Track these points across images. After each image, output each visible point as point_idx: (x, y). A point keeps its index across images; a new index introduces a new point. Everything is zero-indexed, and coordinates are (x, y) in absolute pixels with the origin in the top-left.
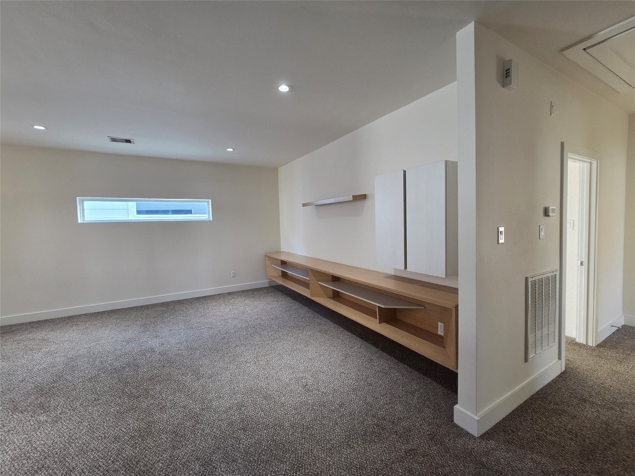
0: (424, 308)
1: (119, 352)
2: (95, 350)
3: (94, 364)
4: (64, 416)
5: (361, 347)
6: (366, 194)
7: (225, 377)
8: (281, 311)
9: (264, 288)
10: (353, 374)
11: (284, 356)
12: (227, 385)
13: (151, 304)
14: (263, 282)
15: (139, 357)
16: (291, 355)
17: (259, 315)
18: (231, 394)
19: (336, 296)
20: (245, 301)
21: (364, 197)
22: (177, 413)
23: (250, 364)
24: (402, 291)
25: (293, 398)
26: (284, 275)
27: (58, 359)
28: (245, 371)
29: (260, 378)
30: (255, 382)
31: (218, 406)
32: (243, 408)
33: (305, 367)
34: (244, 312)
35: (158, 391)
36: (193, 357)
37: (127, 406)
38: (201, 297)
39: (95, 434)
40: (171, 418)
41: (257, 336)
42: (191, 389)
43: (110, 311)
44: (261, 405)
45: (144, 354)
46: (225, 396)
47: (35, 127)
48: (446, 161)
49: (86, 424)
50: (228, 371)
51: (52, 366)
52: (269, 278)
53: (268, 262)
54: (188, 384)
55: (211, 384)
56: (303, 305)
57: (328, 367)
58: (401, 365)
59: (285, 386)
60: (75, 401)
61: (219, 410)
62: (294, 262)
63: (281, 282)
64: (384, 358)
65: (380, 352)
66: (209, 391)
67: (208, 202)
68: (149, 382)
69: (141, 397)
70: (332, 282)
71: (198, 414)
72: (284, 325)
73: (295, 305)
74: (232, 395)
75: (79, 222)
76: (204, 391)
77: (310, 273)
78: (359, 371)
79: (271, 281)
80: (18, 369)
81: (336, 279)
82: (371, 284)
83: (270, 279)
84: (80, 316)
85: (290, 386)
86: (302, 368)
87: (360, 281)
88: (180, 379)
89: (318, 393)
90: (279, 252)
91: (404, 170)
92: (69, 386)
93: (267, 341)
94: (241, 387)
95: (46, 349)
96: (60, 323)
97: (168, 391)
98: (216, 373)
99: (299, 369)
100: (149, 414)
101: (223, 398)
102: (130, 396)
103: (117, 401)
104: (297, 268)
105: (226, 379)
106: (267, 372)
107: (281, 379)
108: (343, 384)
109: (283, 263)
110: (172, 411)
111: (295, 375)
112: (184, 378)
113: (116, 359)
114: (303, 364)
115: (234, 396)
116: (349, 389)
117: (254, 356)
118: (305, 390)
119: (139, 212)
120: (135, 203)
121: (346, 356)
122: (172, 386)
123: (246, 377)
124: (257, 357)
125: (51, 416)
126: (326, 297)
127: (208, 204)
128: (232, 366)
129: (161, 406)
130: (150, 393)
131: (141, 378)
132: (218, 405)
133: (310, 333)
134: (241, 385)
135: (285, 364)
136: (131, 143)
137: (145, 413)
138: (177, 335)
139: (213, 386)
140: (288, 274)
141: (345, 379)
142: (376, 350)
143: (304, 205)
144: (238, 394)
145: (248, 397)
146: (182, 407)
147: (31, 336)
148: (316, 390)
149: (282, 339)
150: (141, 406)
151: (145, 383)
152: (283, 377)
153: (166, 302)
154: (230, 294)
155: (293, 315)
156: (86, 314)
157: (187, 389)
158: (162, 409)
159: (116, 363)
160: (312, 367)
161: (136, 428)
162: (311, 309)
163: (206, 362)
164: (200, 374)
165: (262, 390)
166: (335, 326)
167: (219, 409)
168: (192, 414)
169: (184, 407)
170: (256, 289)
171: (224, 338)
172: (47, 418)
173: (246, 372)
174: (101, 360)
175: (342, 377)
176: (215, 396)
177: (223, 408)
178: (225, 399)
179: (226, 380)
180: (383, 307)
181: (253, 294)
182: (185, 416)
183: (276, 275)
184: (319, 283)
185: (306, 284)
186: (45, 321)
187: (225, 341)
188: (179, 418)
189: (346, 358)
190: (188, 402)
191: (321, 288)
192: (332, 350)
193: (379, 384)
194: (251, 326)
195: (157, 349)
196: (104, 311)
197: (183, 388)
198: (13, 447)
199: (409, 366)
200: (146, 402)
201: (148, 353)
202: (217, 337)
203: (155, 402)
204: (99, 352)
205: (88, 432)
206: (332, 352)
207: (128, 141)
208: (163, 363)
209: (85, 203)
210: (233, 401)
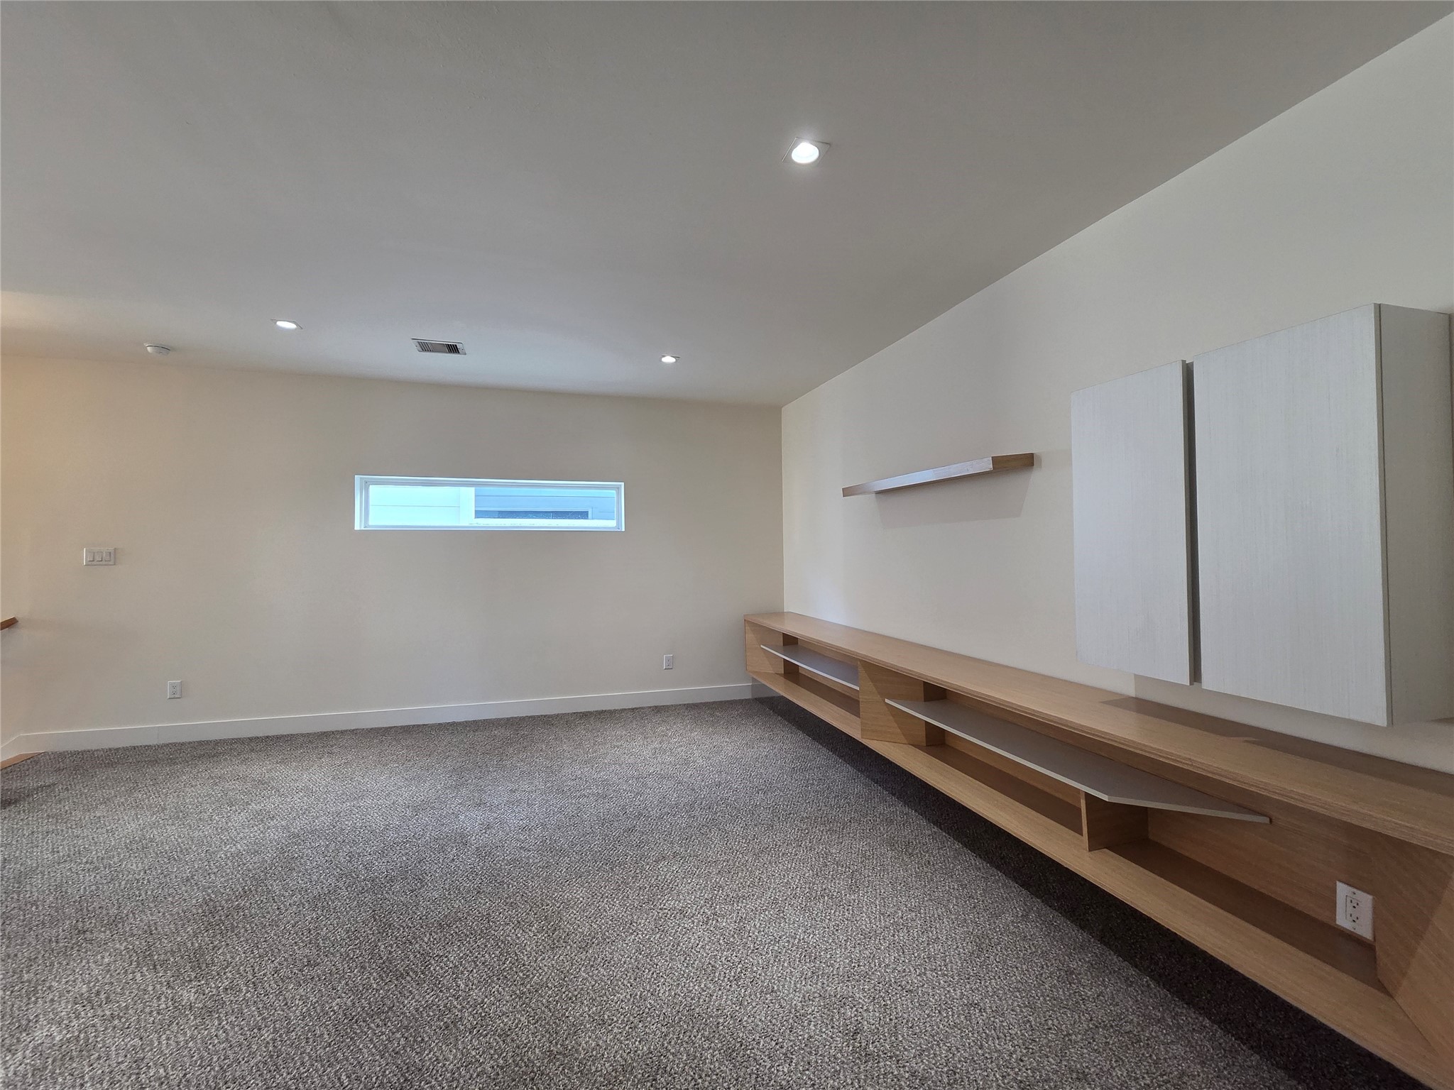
0: (1266, 820)
1: (391, 835)
2: (347, 823)
3: (334, 857)
4: (232, 998)
5: (1025, 916)
6: (1032, 454)
7: (622, 953)
8: (781, 768)
9: (741, 702)
10: (1011, 1017)
11: (789, 911)
12: (626, 982)
13: (484, 720)
14: (737, 687)
15: (431, 856)
16: (809, 910)
17: (724, 775)
18: (631, 1018)
19: (936, 743)
20: (691, 731)
21: (1027, 462)
22: (484, 1052)
23: (693, 922)
24: (1192, 758)
25: (814, 1073)
26: (791, 673)
27: (271, 834)
28: (678, 945)
29: (717, 974)
30: (702, 986)
31: (594, 1053)
32: (663, 1080)
33: (851, 961)
34: (686, 762)
35: (451, 965)
36: (551, 874)
37: (370, 998)
38: (591, 713)
39: (278, 1076)
40: (466, 1066)
41: (714, 834)
42: (531, 976)
43: (402, 727)
44: (714, 1077)
45: (442, 849)
46: (615, 1019)
47: (280, 324)
48: (1379, 308)
49: (268, 1036)
50: (632, 934)
51: (252, 851)
52: (753, 678)
53: (750, 636)
54: (525, 959)
55: (583, 969)
56: (841, 757)
57: (925, 974)
58: (1188, 1016)
59: (791, 1021)
60: (267, 958)
61: (593, 1069)
62: (819, 642)
63: (781, 689)
64: (1115, 972)
65: (1098, 948)
66: (576, 993)
67: (618, 488)
68: (437, 934)
69: (408, 978)
70: (925, 701)
71: (535, 1069)
72: (788, 812)
73: (820, 756)
74: (636, 1021)
75: (356, 529)
76: (563, 990)
77: (862, 672)
78: (1031, 1006)
79: (757, 686)
80: (190, 848)
81: (935, 694)
82: (1066, 723)
83: (754, 680)
84: (342, 732)
85: (806, 1024)
86: (841, 962)
87: (1021, 706)
88: (509, 939)
89: (896, 1073)
90: (780, 614)
91: (1184, 362)
92: (268, 913)
93: (741, 856)
94: (663, 997)
95: (258, 805)
96: (301, 747)
97: (475, 971)
98: (600, 935)
99: (832, 965)
100: (415, 1041)
101: (610, 1028)
102: (387, 969)
103: (353, 976)
104: (825, 656)
105: (623, 960)
106: (737, 960)
107: (778, 989)
108: (980, 1051)
109: (790, 642)
110: (471, 1040)
111: (820, 984)
112: (519, 935)
113: (382, 854)
114: (846, 949)
115: (641, 1025)
116: (1004, 1077)
117: (706, 896)
118: (854, 1052)
119: (479, 514)
120: (472, 490)
121: (981, 945)
122: (487, 956)
123: (679, 966)
124: (710, 902)
125: (207, 992)
126: (905, 741)
127: (618, 494)
128: (643, 921)
129: (448, 1018)
130: (432, 969)
131: (421, 918)
132: (593, 1049)
133: (861, 845)
134: (662, 991)
135: (792, 941)
136: (459, 352)
137: (406, 1035)
138: (525, 805)
139: (587, 978)
140: (800, 672)
141: (987, 1035)
142: (1082, 936)
143: (847, 492)
144: (653, 1021)
145: (678, 1038)
146: (500, 1036)
147: (242, 769)
148: (891, 1057)
149: (783, 854)
150: (401, 1007)
151: (428, 935)
152: (783, 986)
153: (515, 718)
154: (658, 710)
155: (813, 784)
156: (353, 730)
157: (521, 975)
158: (450, 1029)
159: (379, 863)
160: (873, 966)
161: (374, 1079)
162: (862, 772)
163: (581, 894)
164: (561, 931)
165: (721, 1021)
166: (935, 833)
167: (594, 1064)
168: (520, 1068)
169: (504, 1035)
170: (721, 702)
171: (631, 830)
172: (196, 996)
173: (679, 948)
174: (352, 850)
175: (974, 1021)
176: (589, 1016)
177: (607, 1065)
178: (616, 1030)
179: (625, 963)
180: (1105, 798)
181: (712, 715)
182: (502, 1068)
183: (770, 671)
184: (887, 701)
185: (849, 702)
186: (278, 738)
187: (635, 838)
188: (483, 1072)
189: (981, 949)
190: (516, 1021)
191: (893, 716)
192: (933, 915)
193: (1115, 1078)
194: (701, 803)
195: (474, 838)
196: (389, 728)
197: (511, 968)
198: (100, 1071)
199: (1219, 1023)
200: (417, 997)
201: (453, 847)
202: (616, 824)
203: (437, 1000)
204: (354, 828)
205: (265, 1063)
206: (933, 919)
207: (453, 349)
208: (480, 881)
209: (372, 488)
210: (637, 1043)
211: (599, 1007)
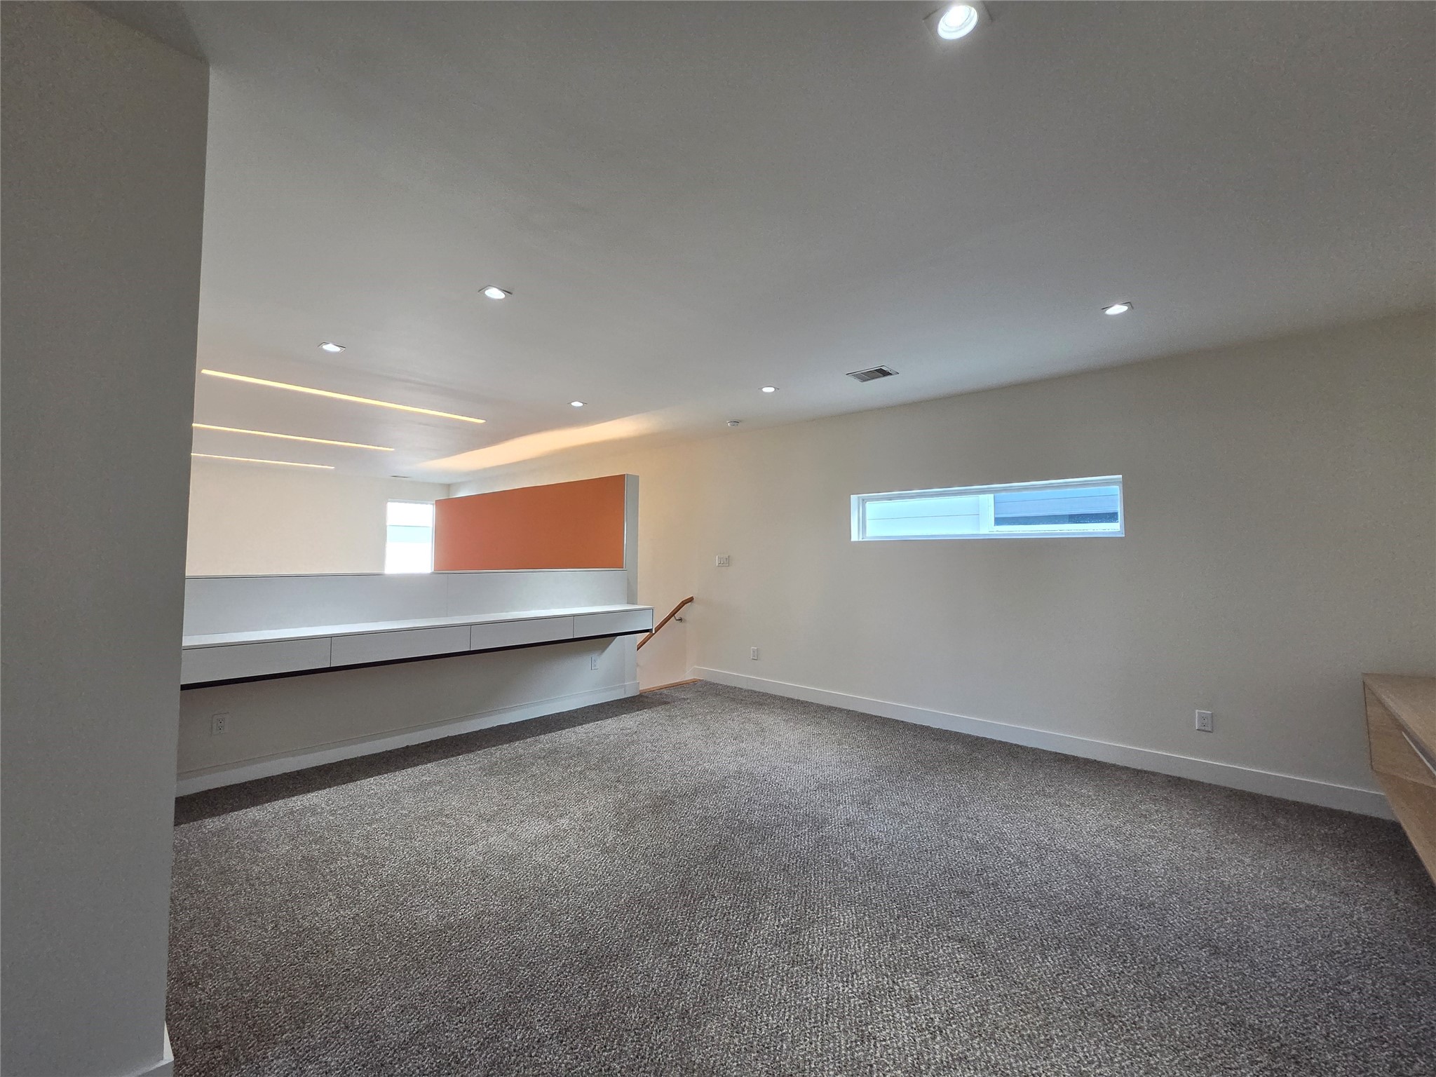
47: (764, 390)
75: (853, 540)
119: (999, 521)
120: (991, 496)
136: (892, 376)
186: (803, 703)
209: (868, 505)
210: (735, 1064)
211: (748, 1014)
